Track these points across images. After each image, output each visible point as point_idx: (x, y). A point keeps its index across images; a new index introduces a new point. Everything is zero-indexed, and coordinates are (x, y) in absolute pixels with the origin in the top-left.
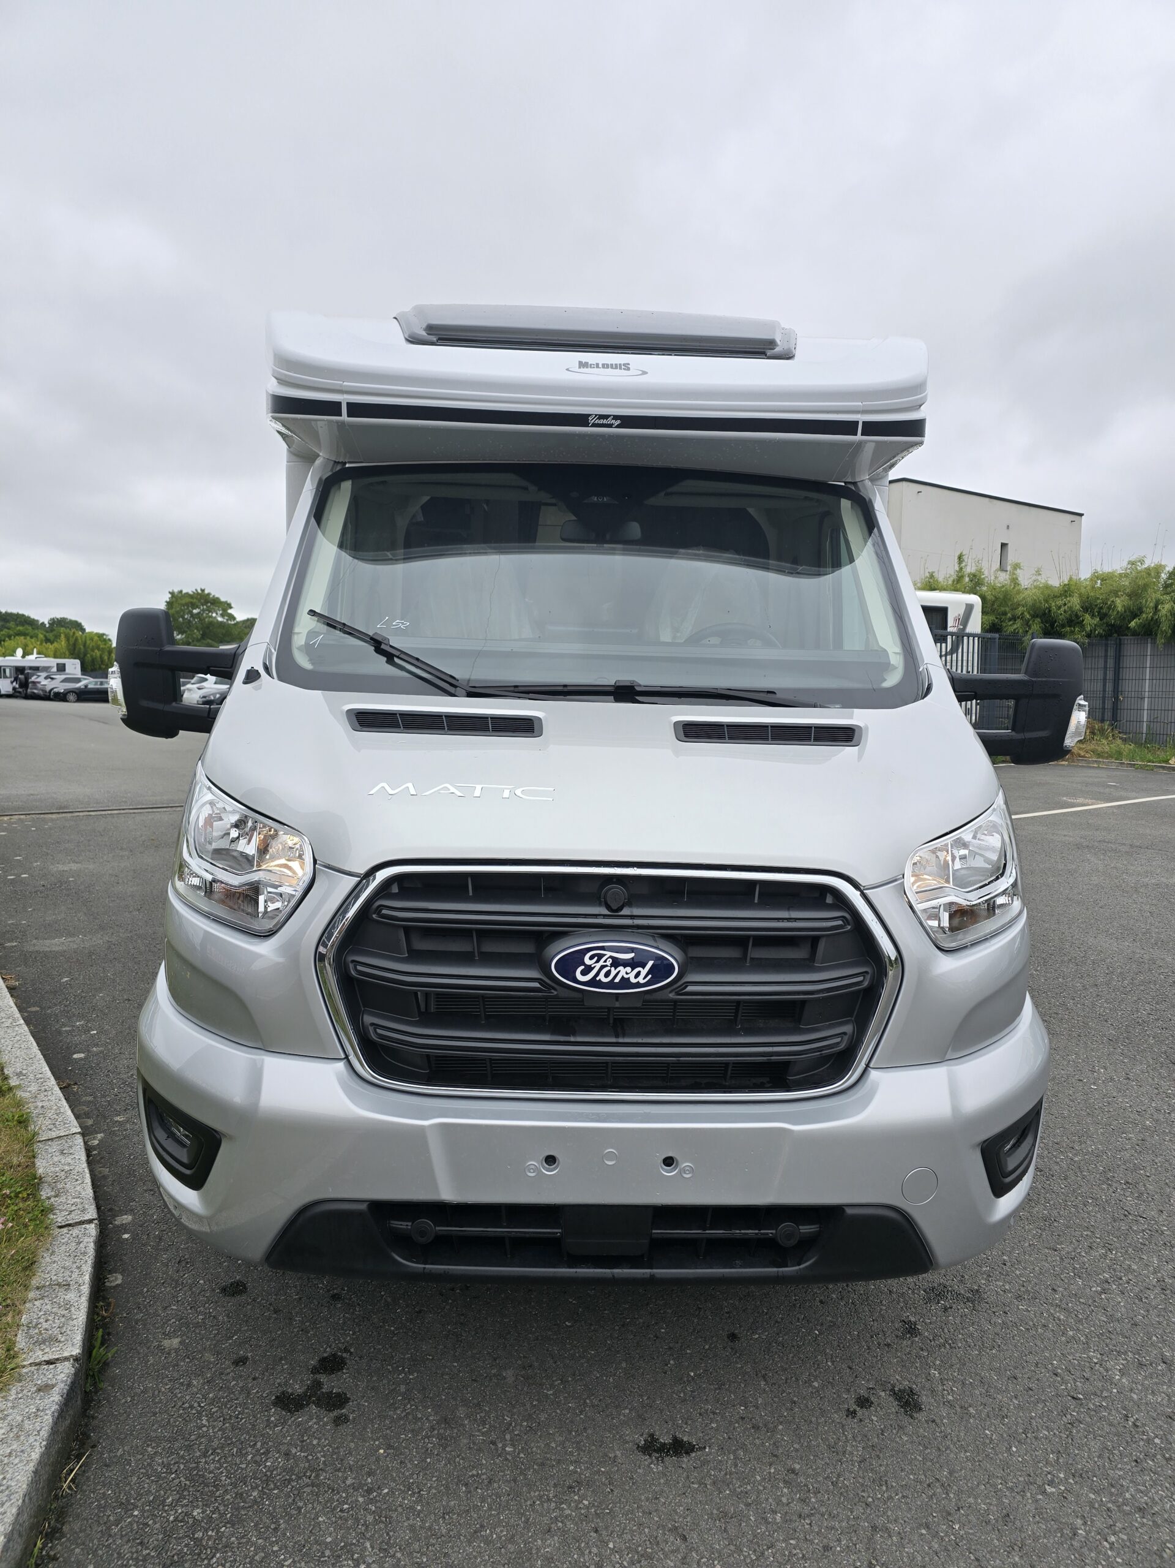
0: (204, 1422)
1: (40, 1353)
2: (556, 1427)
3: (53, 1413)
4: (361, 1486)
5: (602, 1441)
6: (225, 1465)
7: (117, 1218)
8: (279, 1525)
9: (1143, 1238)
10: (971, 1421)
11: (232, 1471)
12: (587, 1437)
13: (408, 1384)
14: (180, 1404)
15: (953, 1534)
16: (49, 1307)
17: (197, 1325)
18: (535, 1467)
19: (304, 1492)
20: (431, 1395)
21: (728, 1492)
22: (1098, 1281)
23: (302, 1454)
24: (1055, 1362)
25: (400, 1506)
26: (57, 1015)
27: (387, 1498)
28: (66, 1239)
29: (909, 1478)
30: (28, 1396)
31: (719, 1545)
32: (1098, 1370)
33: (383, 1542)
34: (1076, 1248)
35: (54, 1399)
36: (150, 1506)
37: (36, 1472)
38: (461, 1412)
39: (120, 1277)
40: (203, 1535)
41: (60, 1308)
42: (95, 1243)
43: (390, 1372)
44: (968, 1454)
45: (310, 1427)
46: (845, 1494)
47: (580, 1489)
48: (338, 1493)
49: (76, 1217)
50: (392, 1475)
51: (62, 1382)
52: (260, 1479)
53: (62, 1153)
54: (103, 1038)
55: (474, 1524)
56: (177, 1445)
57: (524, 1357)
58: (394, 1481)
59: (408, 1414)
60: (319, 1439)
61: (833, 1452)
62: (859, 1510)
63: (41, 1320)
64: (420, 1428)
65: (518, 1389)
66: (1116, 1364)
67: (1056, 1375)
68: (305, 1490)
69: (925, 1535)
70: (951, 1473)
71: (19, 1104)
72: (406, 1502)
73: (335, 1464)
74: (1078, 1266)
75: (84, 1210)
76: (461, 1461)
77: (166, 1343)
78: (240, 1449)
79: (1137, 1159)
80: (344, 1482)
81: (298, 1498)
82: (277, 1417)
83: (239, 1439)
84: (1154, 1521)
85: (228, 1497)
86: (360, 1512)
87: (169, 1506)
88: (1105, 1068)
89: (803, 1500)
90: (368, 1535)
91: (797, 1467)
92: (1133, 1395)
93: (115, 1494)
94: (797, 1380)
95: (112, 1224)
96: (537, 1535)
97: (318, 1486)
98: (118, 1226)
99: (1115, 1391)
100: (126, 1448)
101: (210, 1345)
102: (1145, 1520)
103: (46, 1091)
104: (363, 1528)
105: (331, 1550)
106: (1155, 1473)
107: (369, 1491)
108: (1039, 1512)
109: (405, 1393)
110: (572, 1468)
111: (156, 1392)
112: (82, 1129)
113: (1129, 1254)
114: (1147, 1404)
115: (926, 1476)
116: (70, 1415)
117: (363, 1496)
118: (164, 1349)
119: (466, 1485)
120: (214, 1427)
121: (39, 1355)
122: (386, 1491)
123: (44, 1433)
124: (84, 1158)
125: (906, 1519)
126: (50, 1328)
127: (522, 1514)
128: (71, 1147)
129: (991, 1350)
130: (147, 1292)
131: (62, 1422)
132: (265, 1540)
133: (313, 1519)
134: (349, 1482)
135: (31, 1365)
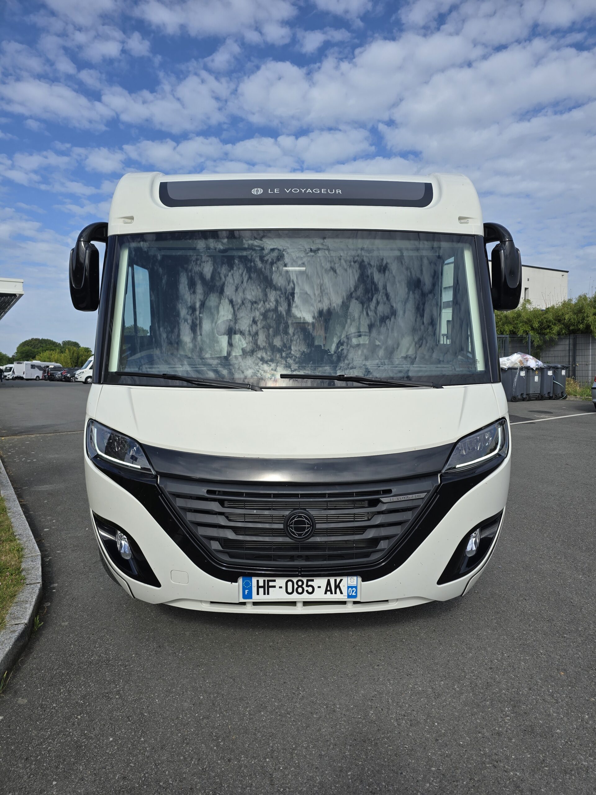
2: (199, 649)
3: (14, 639)
5: (215, 653)
8: (92, 675)
12: (210, 652)
13: (149, 636)
14: (64, 641)
16: (19, 608)
17: (75, 618)
18: (188, 660)
20: (157, 639)
21: (256, 667)
26: (39, 515)
28: (29, 588)
30: (7, 633)
35: (16, 634)
36: (48, 670)
39: (50, 603)
40: (65, 677)
41: (23, 609)
42: (40, 589)
43: (143, 633)
47: (202, 666)
48: (115, 666)
49: (33, 582)
50: (135, 662)
51: (20, 630)
52: (88, 663)
53: (32, 561)
54: (57, 523)
55: (160, 675)
56: (61, 653)
63: (15, 612)
71: (19, 545)
75: (37, 579)
80: (118, 664)
81: (100, 668)
83: (83, 652)
85: (76, 667)
86: (121, 672)
87: (54, 670)
89: (282, 670)
90: (122, 678)
91: (284, 660)
93: (36, 666)
94: (297, 635)
95: (47, 585)
101: (79, 624)
103: (29, 540)
111: (56, 638)
112: (42, 554)
116: (22, 642)
118: (62, 625)
121: (13, 622)
124: (40, 563)
126: (18, 614)
128: (36, 559)
130: (59, 608)
131: (19, 642)
135: (9, 624)
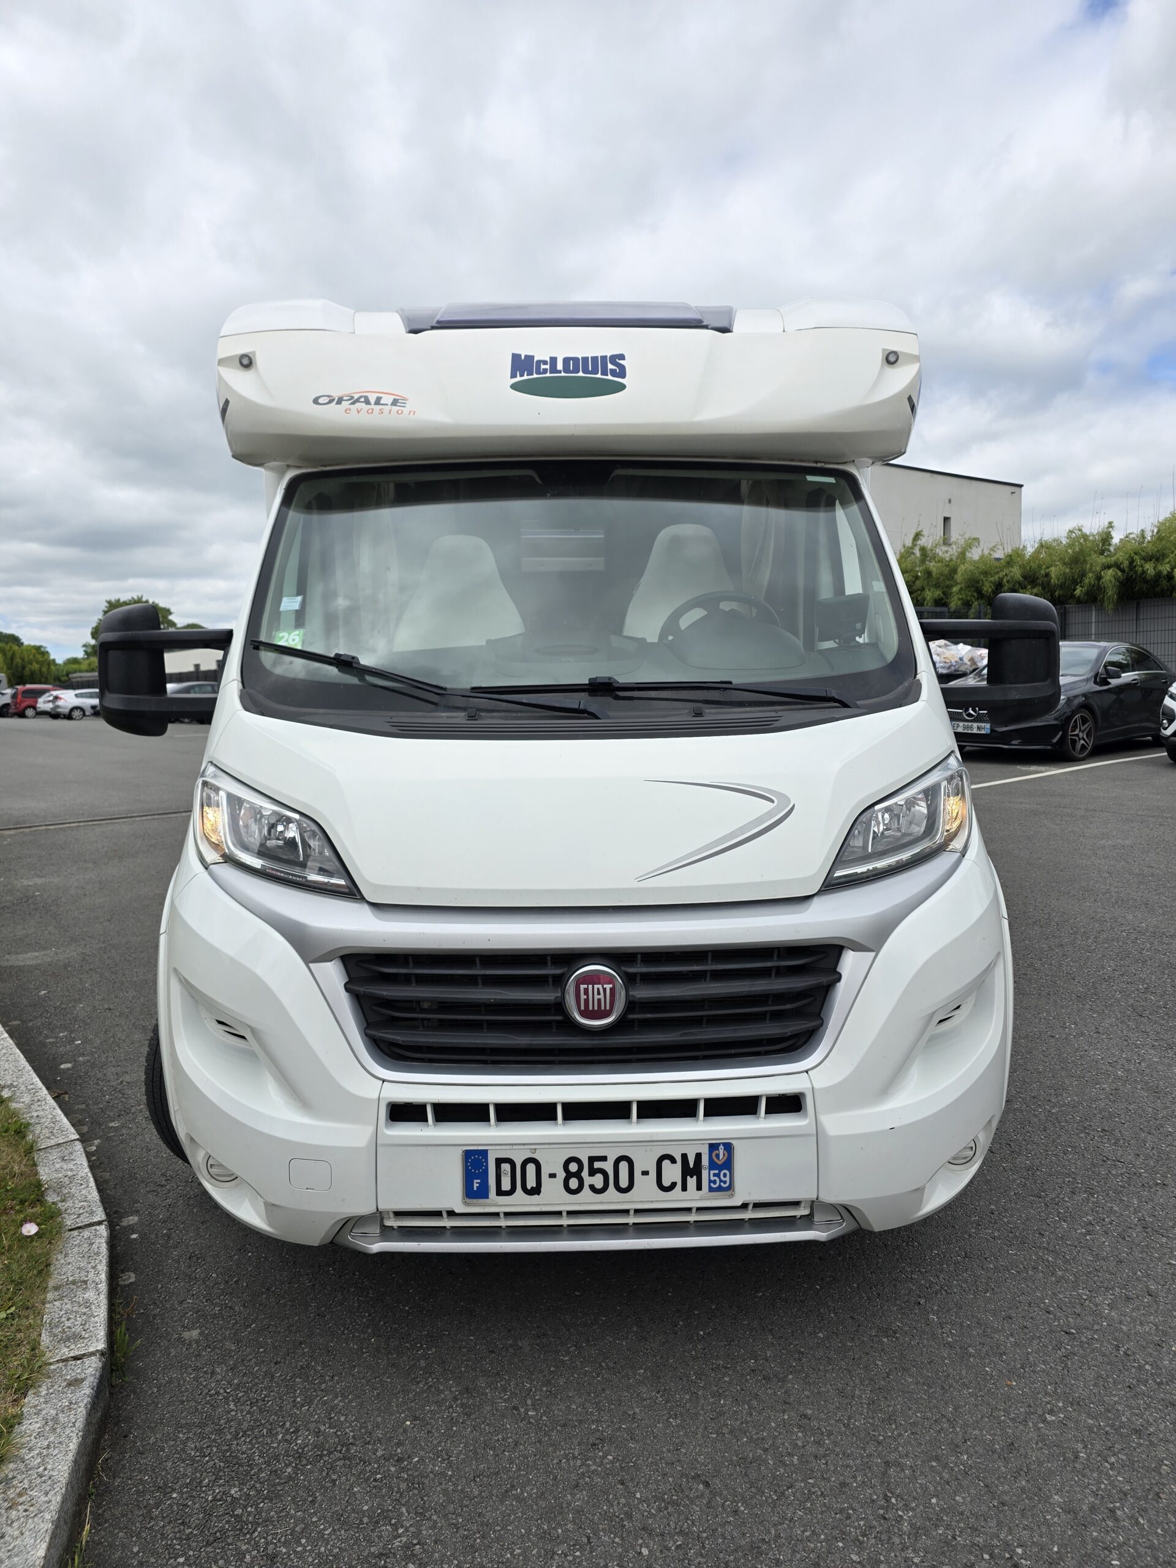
0: (232, 1406)
1: (66, 1350)
2: (575, 1390)
3: (86, 1405)
4: (391, 1456)
5: (620, 1400)
6: (256, 1446)
7: (123, 1220)
8: (316, 1498)
9: (1122, 1181)
10: (972, 1360)
11: (265, 1451)
12: (605, 1398)
13: (427, 1359)
14: (206, 1391)
15: (962, 1464)
16: (69, 1306)
17: (215, 1316)
18: (558, 1428)
19: (337, 1466)
20: (451, 1368)
21: (745, 1440)
22: (1083, 1224)
23: (331, 1431)
24: (1047, 1301)
25: (432, 1472)
26: (39, 1028)
27: (418, 1466)
28: (78, 1241)
29: (916, 1416)
30: (59, 1391)
31: (742, 1488)
32: (1088, 1306)
33: (418, 1506)
34: (1059, 1194)
35: (86, 1392)
36: (187, 1488)
37: (75, 1462)
38: (482, 1382)
39: (133, 1275)
40: (243, 1511)
41: (80, 1306)
42: (107, 1243)
43: (409, 1349)
44: (971, 1390)
45: (335, 1405)
46: (857, 1434)
47: (603, 1446)
48: (370, 1464)
49: (85, 1220)
50: (420, 1444)
51: (91, 1375)
52: (293, 1456)
53: (63, 1159)
54: (88, 1047)
55: (504, 1484)
56: (207, 1429)
57: (538, 1327)
58: (424, 1450)
59: (431, 1386)
60: (346, 1415)
61: (843, 1397)
62: (871, 1448)
63: (63, 1319)
64: (443, 1399)
65: (535, 1357)
66: (1105, 1299)
67: (1049, 1312)
68: (337, 1463)
69: (936, 1467)
70: (955, 1409)
71: (14, 1114)
72: (437, 1468)
73: (363, 1437)
74: (1062, 1211)
75: (92, 1213)
76: (487, 1428)
77: (186, 1335)
78: (270, 1430)
79: (1111, 1108)
80: (375, 1454)
81: (331, 1471)
82: (303, 1397)
83: (268, 1421)
84: (1150, 1441)
85: (263, 1475)
86: (393, 1480)
87: (206, 1487)
88: (1075, 1023)
89: (818, 1443)
90: (404, 1501)
91: (809, 1412)
92: (1122, 1326)
93: (152, 1479)
94: (803, 1332)
95: (119, 1225)
96: (566, 1490)
97: (349, 1459)
98: (125, 1228)
99: (1105, 1324)
100: (157, 1436)
101: (230, 1334)
102: (1142, 1441)
103: (39, 1101)
104: (398, 1495)
105: (369, 1517)
106: (1148, 1397)
107: (400, 1460)
108: (1042, 1438)
109: (426, 1368)
110: (594, 1427)
111: (182, 1382)
112: (79, 1135)
113: (1110, 1197)
114: (1136, 1334)
115: (932, 1414)
116: (100, 1407)
117: (395, 1466)
118: (185, 1341)
119: (493, 1448)
120: (242, 1411)
121: (65, 1352)
122: (416, 1459)
123: (80, 1424)
124: (85, 1164)
125: (916, 1453)
126: (72, 1326)
127: (551, 1472)
128: (71, 1153)
129: (985, 1293)
130: (161, 1288)
131: (95, 1414)
132: (304, 1512)
133: (349, 1490)
134: (380, 1453)
135: (58, 1361)
